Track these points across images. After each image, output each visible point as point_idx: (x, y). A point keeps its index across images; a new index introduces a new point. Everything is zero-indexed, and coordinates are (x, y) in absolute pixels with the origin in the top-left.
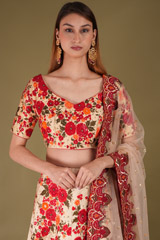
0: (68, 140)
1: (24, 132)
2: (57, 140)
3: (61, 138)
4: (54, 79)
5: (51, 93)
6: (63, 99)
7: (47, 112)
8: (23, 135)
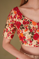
0: (35, 42)
1: (10, 37)
2: (29, 42)
3: (31, 42)
4: (25, 9)
5: (24, 17)
6: (31, 20)
7: (23, 28)
8: (9, 38)
